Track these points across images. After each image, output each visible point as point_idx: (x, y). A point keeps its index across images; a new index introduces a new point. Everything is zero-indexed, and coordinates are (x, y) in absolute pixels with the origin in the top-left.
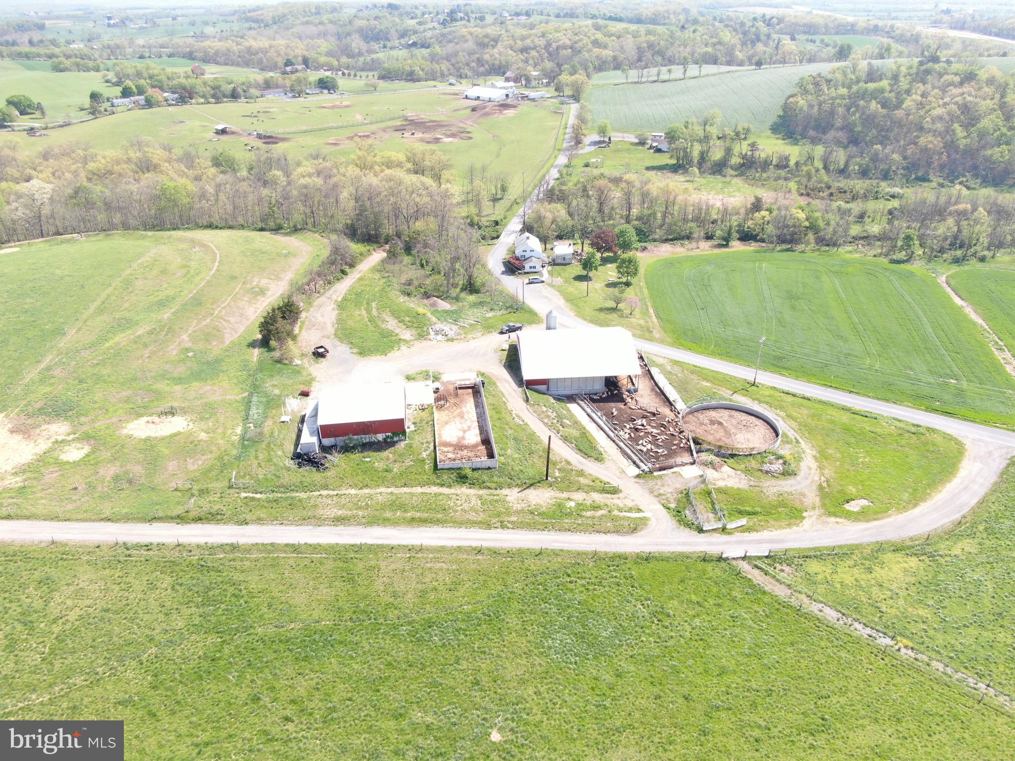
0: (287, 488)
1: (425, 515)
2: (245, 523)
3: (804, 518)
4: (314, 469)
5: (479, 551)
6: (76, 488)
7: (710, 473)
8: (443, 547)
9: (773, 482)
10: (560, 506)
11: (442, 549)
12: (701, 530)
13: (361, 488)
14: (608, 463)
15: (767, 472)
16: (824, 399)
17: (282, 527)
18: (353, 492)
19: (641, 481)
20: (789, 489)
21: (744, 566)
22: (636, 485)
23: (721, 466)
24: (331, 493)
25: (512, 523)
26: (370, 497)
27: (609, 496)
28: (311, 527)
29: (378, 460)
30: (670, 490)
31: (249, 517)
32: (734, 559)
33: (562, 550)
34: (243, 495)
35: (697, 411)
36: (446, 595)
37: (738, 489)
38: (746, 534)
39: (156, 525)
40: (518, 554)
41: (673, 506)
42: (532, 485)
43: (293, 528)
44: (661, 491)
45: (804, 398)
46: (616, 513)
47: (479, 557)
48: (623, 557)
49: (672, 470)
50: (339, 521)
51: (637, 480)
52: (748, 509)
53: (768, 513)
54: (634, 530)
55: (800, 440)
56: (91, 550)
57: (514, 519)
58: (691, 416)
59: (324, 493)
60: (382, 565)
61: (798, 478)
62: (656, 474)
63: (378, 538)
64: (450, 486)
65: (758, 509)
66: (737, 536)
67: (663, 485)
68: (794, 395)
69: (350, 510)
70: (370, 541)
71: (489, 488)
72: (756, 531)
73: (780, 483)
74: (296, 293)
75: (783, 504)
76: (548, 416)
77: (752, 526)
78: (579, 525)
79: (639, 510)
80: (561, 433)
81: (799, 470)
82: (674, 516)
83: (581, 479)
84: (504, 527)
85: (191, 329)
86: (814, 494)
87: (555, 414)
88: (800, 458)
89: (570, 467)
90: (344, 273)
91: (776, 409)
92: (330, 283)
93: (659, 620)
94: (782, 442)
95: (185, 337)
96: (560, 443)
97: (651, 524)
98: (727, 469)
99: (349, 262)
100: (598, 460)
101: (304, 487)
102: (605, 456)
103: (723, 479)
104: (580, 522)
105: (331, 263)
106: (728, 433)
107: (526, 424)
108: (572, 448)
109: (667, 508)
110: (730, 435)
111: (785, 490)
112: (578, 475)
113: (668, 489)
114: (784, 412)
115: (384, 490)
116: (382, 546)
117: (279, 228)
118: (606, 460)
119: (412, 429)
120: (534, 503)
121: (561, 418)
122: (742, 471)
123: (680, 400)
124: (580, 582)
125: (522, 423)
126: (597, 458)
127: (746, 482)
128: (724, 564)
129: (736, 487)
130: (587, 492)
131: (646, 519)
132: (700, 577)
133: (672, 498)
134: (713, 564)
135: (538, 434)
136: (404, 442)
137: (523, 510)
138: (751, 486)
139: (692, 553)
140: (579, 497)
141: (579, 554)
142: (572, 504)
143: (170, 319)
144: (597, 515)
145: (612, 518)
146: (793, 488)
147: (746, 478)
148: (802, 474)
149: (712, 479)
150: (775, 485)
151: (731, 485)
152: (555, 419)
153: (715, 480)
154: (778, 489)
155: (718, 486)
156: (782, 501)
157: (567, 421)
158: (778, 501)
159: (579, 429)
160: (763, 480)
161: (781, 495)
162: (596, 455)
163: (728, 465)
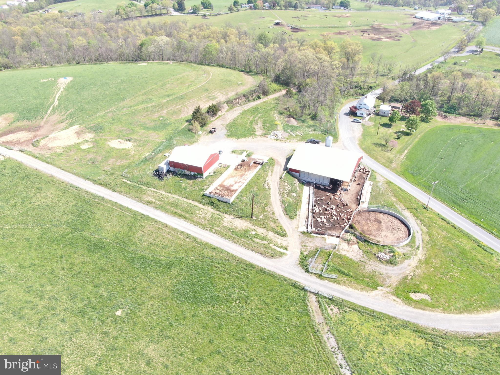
0: (141, 183)
1: (182, 213)
2: (115, 191)
3: (376, 289)
4: (158, 179)
5: (189, 236)
6: (75, 159)
7: (344, 245)
8: (176, 229)
9: (378, 264)
10: (246, 231)
11: (175, 230)
12: (307, 271)
13: (168, 193)
14: (295, 221)
15: (378, 257)
16: (466, 230)
17: (126, 198)
18: (164, 193)
19: (302, 235)
20: (382, 271)
21: (313, 298)
22: (298, 237)
23: (354, 244)
24: (156, 190)
25: (216, 230)
26: (168, 198)
27: (278, 236)
28: (136, 201)
29: (185, 183)
30: (311, 245)
31: (117, 189)
32: (310, 292)
33: (226, 251)
34: (124, 180)
35: (373, 211)
36: (159, 249)
37: (351, 259)
38: (331, 283)
39: (87, 181)
40: (204, 245)
41: (305, 253)
42: (241, 217)
43: (129, 199)
44: (307, 245)
45: (453, 226)
46: (272, 245)
47: (187, 239)
48: (252, 266)
49: (323, 236)
50: (148, 203)
51: (301, 234)
52: (346, 271)
53: (357, 279)
54: (272, 257)
55: (421, 248)
56: (60, 183)
57: (219, 229)
58: (367, 213)
59: (153, 189)
60: (147, 226)
61: (396, 267)
62: (313, 235)
63: (155, 215)
64: (204, 205)
65: (351, 274)
66: (326, 282)
67: (311, 242)
68: (448, 223)
69: (156, 200)
70: (151, 215)
71: (220, 211)
72: (339, 284)
73: (380, 265)
74: (227, 102)
75: (371, 277)
76: (284, 189)
77: (339, 281)
78: (247, 243)
79: (286, 249)
80: (283, 199)
81: (401, 263)
82: (301, 259)
83: (272, 223)
84: (210, 231)
85: (170, 108)
86: (396, 280)
87: (290, 189)
88: (409, 258)
89: (272, 216)
90: (259, 97)
91: (424, 226)
92: (249, 101)
93: (239, 302)
94: (407, 245)
95: (165, 111)
96: (279, 203)
97: (285, 258)
98: (356, 247)
99: (265, 93)
100: (291, 218)
101: (147, 185)
102: (297, 217)
103: (347, 251)
104: (248, 242)
105: (255, 91)
106: (379, 229)
107: (269, 189)
108: (282, 208)
109: (302, 253)
110: (379, 231)
111: (380, 270)
112: (272, 221)
113: (312, 245)
114: (428, 229)
115: (176, 196)
116: (153, 219)
117: (251, 71)
118: (295, 219)
119: (211, 174)
120: (235, 226)
121: (291, 191)
122: (363, 251)
123: (367, 202)
124: (221, 269)
125: (267, 187)
126: (291, 217)
127: (360, 257)
128: (302, 292)
129: (350, 258)
130: (268, 231)
131: (285, 254)
132: (282, 293)
133: (309, 249)
134: (297, 290)
135: (271, 195)
136: (201, 179)
137: (227, 227)
138: (360, 260)
139: (290, 279)
140: (261, 231)
141: (233, 256)
142: (254, 233)
143: (165, 103)
144: (261, 243)
145: (267, 247)
146: (387, 272)
147: (362, 255)
148: (401, 266)
149: (341, 248)
150: (376, 265)
151: (348, 255)
152: (287, 191)
153: (342, 250)
154: (377, 268)
155: (341, 253)
156: (373, 275)
157: (294, 194)
158: (369, 274)
159: (295, 200)
160: (371, 260)
161: (375, 272)
162: (291, 215)
163: (358, 245)
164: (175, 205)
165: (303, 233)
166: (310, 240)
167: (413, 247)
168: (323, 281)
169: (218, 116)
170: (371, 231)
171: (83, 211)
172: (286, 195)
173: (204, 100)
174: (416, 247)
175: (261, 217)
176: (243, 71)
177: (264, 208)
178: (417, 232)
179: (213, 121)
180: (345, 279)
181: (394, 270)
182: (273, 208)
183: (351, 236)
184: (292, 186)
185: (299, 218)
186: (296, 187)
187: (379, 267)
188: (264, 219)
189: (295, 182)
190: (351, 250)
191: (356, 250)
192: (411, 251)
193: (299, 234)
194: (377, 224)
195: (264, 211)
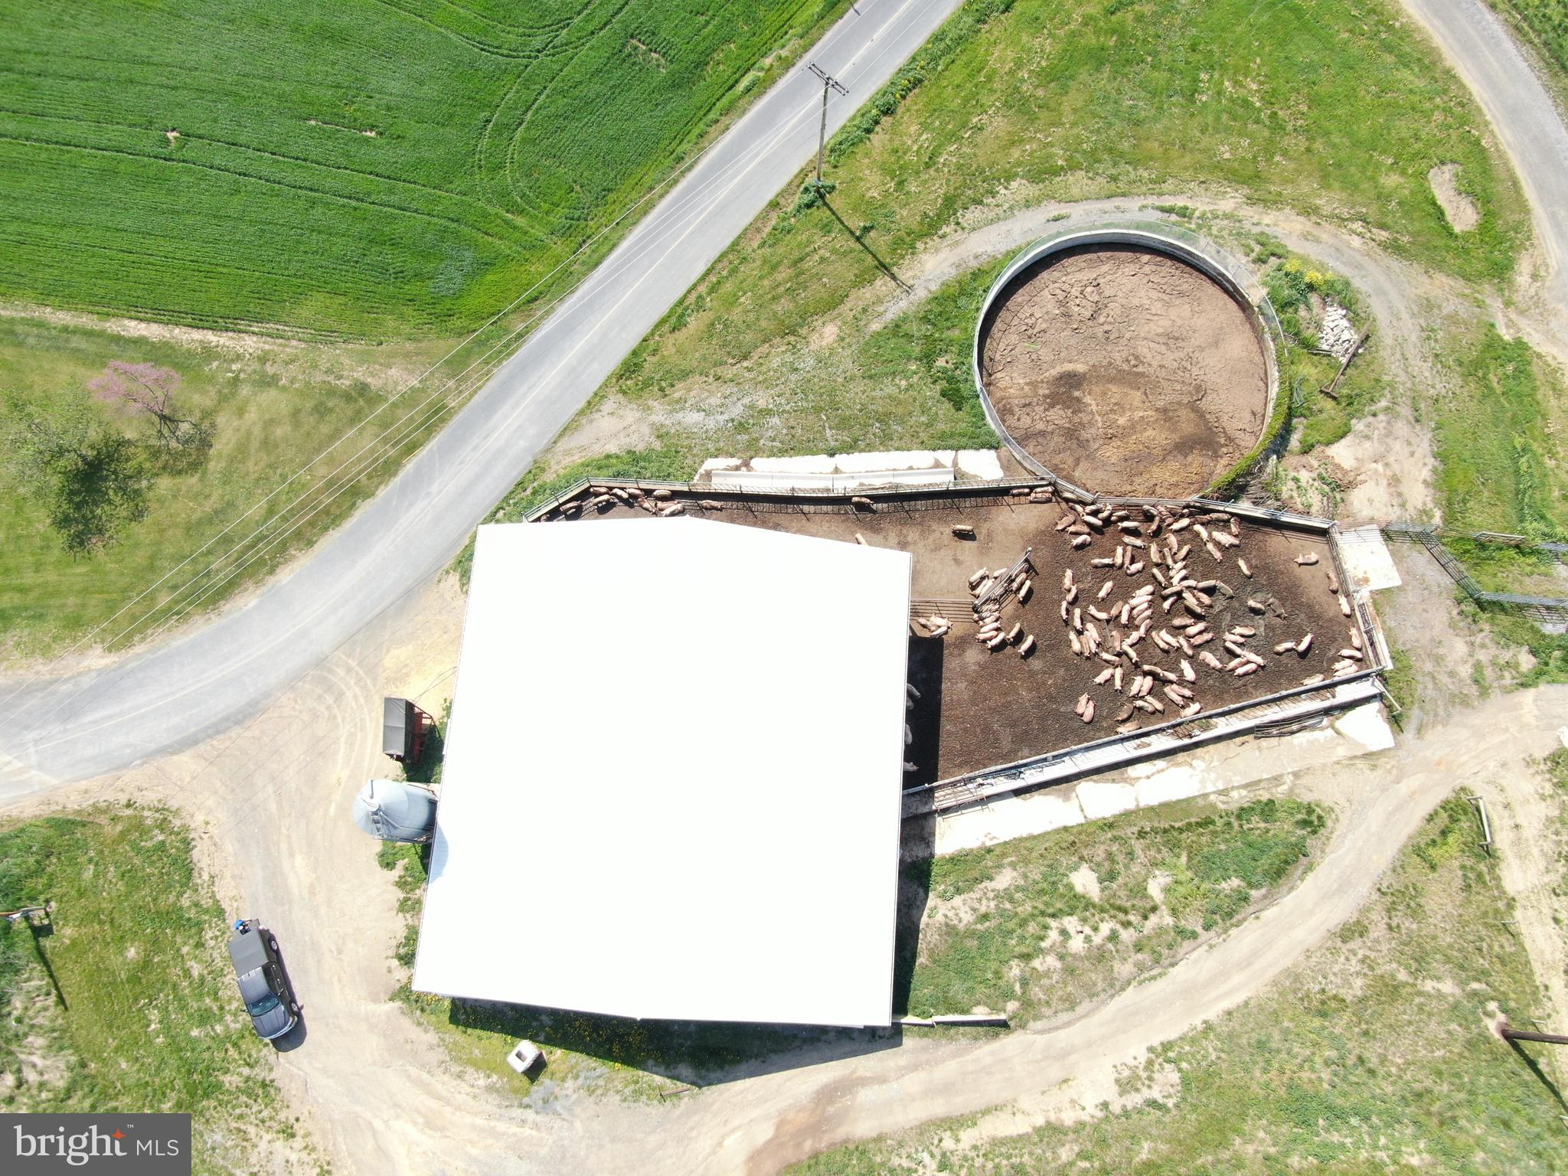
14: (1322, 791)
19: (1415, 715)
22: (1431, 735)
44: (1465, 671)
67: (1438, 660)
68: (889, 109)
73: (1389, 341)
76: (1099, 957)
80: (1193, 923)
83: (1430, 904)
86: (1424, 278)
87: (1071, 923)
89: (1378, 931)
91: (993, 194)
96: (1245, 936)
98: (1343, 453)
100: (1312, 820)
102: (1280, 792)
103: (1395, 481)
106: (1131, 377)
107: (1164, 1052)
108: (1269, 899)
110: (1142, 375)
111: (1414, 338)
112: (1416, 912)
113: (1458, 647)
118: (1306, 798)
121: (1077, 904)
122: (1351, 416)
125: (1170, 1076)
126: (1305, 823)
127: (1401, 424)
129: (1431, 461)
133: (1493, 650)
135: (1213, 1013)
138: (1418, 419)
146: (1405, 316)
147: (1381, 417)
149: (1397, 511)
150: (1398, 356)
151: (1426, 473)
152: (1105, 928)
153: (1403, 505)
154: (1412, 352)
155: (1430, 505)
156: (1461, 364)
157: (1085, 881)
158: (1465, 376)
159: (1130, 854)
160: (1386, 378)
161: (1437, 356)
162: (1284, 828)
163: (1329, 443)
165: (1395, 720)
166: (1428, 666)
170: (1165, 411)
172: (1153, 919)
175: (1448, 987)
178: (1058, 218)
180: (1550, 464)
181: (1381, 292)
182: (1308, 954)
183: (1296, 480)
184: (1023, 923)
185: (1277, 780)
186: (1007, 895)
187: (1400, 343)
188: (1448, 960)
189: (967, 917)
190: (1380, 467)
191: (1367, 444)
192: (1222, 237)
193: (1409, 735)
194: (1097, 389)
195: (1389, 991)
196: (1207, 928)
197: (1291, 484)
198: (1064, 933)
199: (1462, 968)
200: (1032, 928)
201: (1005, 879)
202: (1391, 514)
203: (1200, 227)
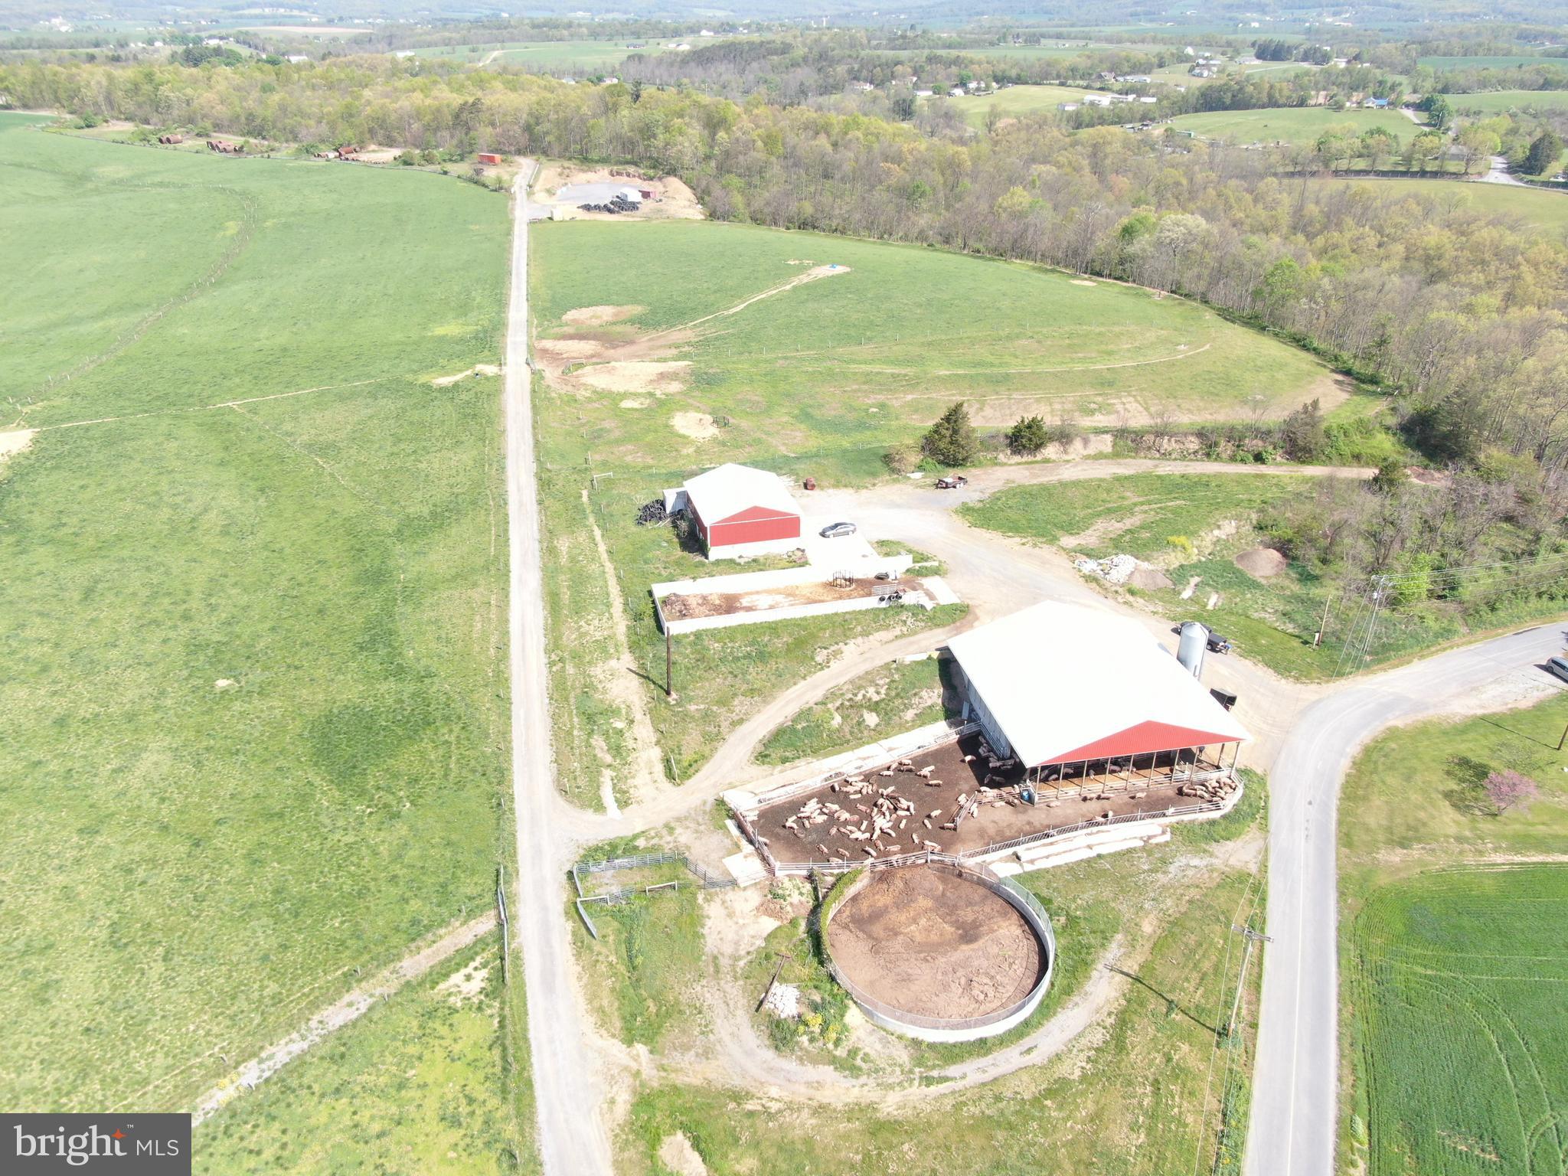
1: (566, 602)
3: (629, 1042)
4: (637, 517)
5: (503, 648)
6: (580, 419)
8: (507, 622)
9: (742, 1002)
10: (611, 712)
11: (504, 622)
12: (573, 874)
13: (608, 552)
14: (755, 770)
15: (768, 990)
17: (536, 524)
18: (602, 548)
19: (708, 807)
20: (720, 1028)
21: (485, 924)
22: (696, 803)
23: (779, 918)
24: (598, 537)
25: (562, 670)
26: (593, 560)
27: (658, 769)
28: (537, 537)
30: (682, 839)
32: (501, 913)
33: (510, 718)
34: (584, 491)
36: (430, 636)
37: (699, 936)
38: (569, 938)
39: (532, 464)
41: (641, 843)
42: (647, 678)
43: (534, 528)
44: (679, 831)
46: (607, 775)
47: (492, 651)
48: (502, 775)
49: (744, 844)
50: (549, 551)
51: (710, 803)
53: (636, 984)
54: (564, 792)
56: (496, 448)
59: (597, 532)
60: (481, 588)
61: (770, 1054)
62: (730, 824)
63: (521, 578)
64: (625, 610)
65: (639, 960)
66: (565, 926)
67: (696, 831)
69: (569, 553)
70: (515, 574)
71: (629, 641)
72: (578, 955)
73: (740, 1013)
74: (1120, 434)
75: (670, 1011)
76: (860, 688)
77: (590, 948)
78: (569, 733)
79: (623, 803)
80: (818, 708)
81: (801, 1059)
82: (610, 844)
83: (697, 738)
84: (551, 664)
85: (934, 395)
86: (712, 1076)
87: (876, 698)
88: (854, 1071)
89: (725, 724)
90: (1259, 458)
91: (1092, 1061)
92: (1208, 455)
93: (371, 813)
94: (916, 1043)
95: (909, 397)
96: (792, 709)
97: (590, 815)
98: (769, 924)
99: (1298, 449)
100: (762, 757)
101: (604, 519)
102: (779, 768)
104: (575, 733)
105: (1265, 434)
106: (928, 950)
107: (821, 667)
108: (781, 724)
109: (635, 837)
110: (920, 952)
111: (719, 1020)
112: (705, 734)
113: (686, 838)
114: (1084, 1078)
115: (609, 567)
116: (507, 581)
117: (1373, 380)
118: (766, 767)
119: (742, 561)
120: (608, 686)
121: (874, 707)
122: (767, 948)
123: (1029, 868)
124: (452, 739)
125: (819, 659)
126: (766, 756)
127: (728, 949)
128: (488, 898)
129: (705, 931)
130: (658, 743)
131: (600, 807)
132: (457, 865)
133: (662, 842)
134: (490, 883)
135: (802, 684)
136: (703, 559)
137: (590, 676)
138: (715, 958)
139: (513, 856)
140: (644, 731)
141: (505, 734)
142: (619, 725)
143: (938, 377)
144: (598, 752)
145: (593, 769)
146: (727, 1039)
147: (743, 953)
148: (788, 1065)
149: (727, 898)
150: (731, 1003)
151: (709, 923)
152: (860, 697)
153: (723, 902)
154: (720, 1009)
155: (706, 905)
156: (680, 1012)
157: (871, 719)
158: (677, 1002)
159: (851, 733)
160: (741, 982)
161: (700, 1012)
162: (776, 753)
163: (780, 927)
164: (580, 580)
165: (721, 803)
166: (702, 828)
167: (919, 1065)
168: (563, 919)
169: (1039, 457)
170: (896, 934)
171: (451, 511)
172: (838, 704)
173: (1057, 406)
174: (935, 1073)
175: (692, 708)
176: (1348, 373)
177: (735, 695)
178: (1029, 1051)
179: (1005, 464)
180: (613, 958)
181: (749, 1053)
182: (759, 711)
183: (801, 894)
184: (898, 695)
185: (781, 772)
186: (907, 707)
187: (731, 1013)
188: (692, 717)
189: (924, 693)
190: (741, 922)
191: (752, 933)
192: (890, 1065)
193: (711, 800)
194: (949, 937)
195: (722, 702)
196: (810, 709)
197: (804, 891)
198: (878, 693)
199: (686, 716)
200: (893, 693)
201: (909, 715)
202: (731, 895)
203: (911, 1071)
